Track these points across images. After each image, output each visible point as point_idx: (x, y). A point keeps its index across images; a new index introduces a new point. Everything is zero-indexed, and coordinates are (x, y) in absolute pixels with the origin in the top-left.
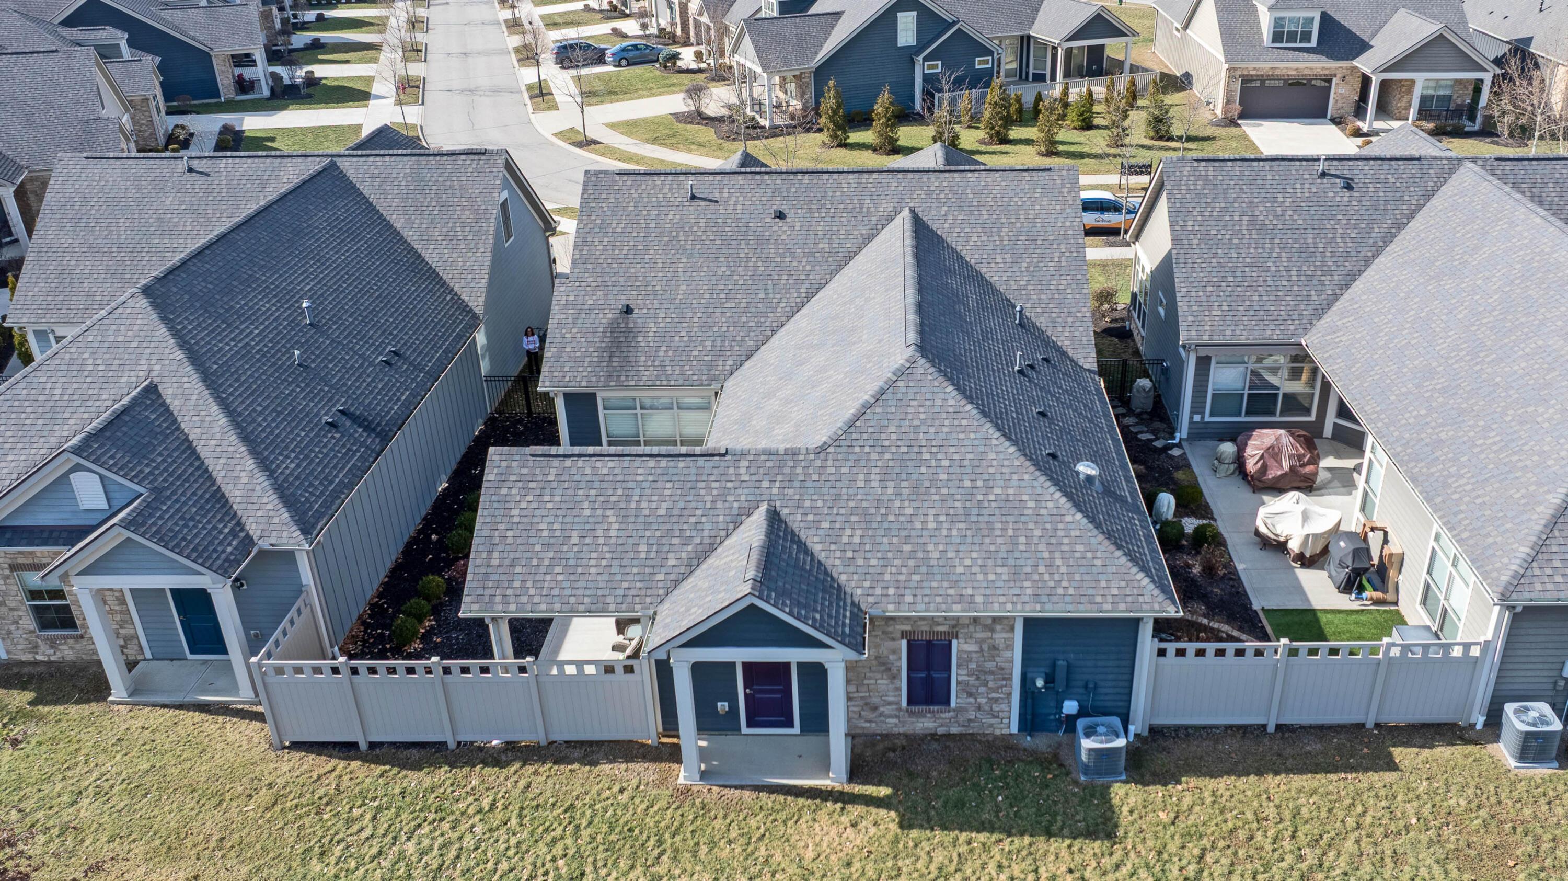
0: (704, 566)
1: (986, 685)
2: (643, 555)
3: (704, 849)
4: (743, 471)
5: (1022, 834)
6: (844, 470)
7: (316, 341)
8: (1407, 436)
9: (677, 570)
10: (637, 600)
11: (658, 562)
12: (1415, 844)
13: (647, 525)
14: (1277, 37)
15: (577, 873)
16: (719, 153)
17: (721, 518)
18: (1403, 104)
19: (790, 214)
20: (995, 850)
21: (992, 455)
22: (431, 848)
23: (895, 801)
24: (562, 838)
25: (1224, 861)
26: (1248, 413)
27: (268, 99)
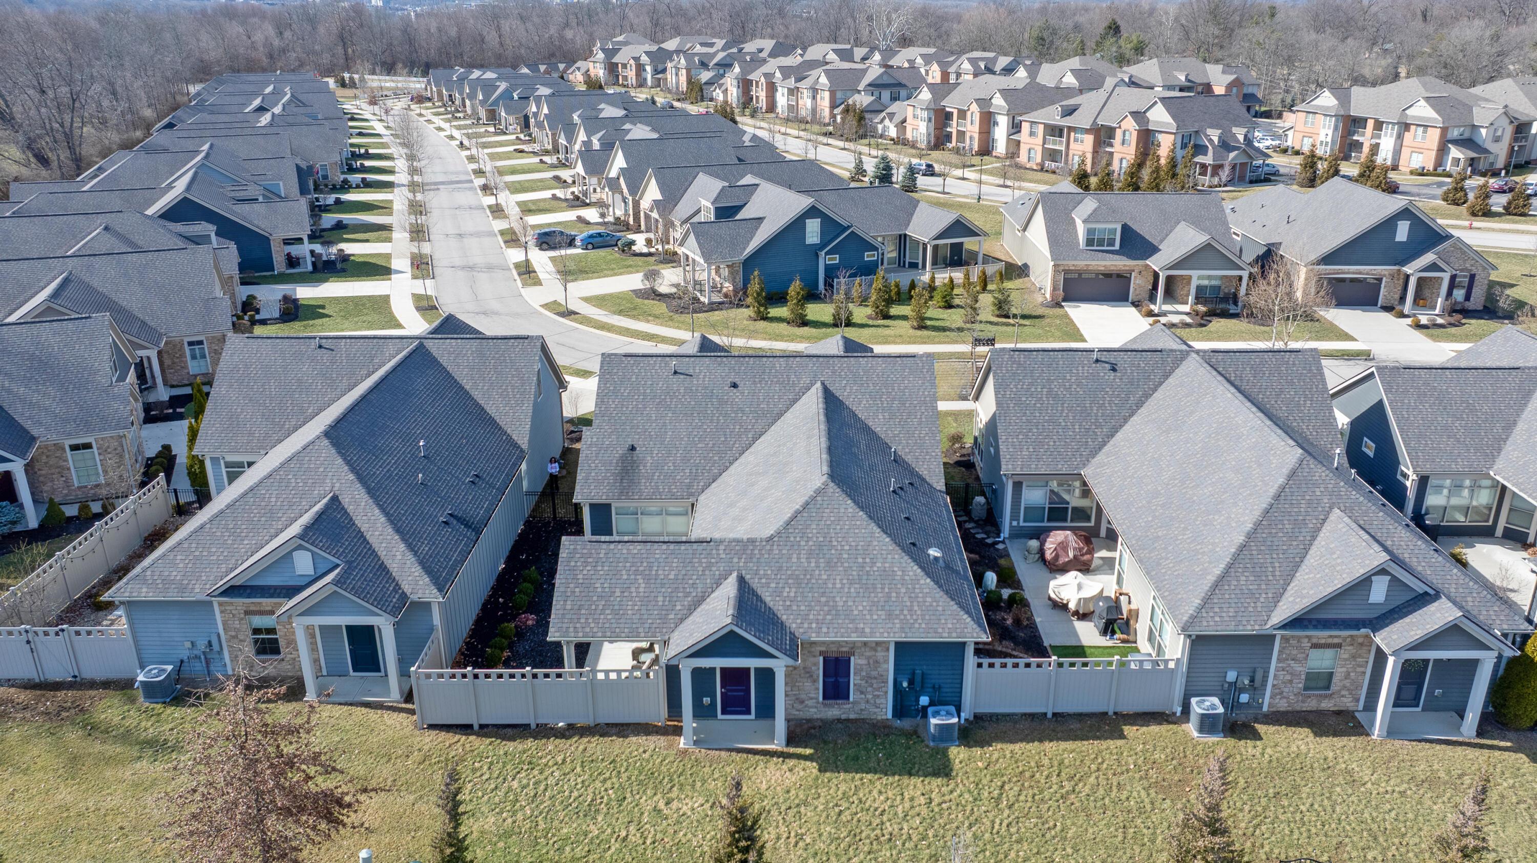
0: (699, 610)
1: (872, 686)
2: (660, 603)
3: (699, 784)
4: (721, 552)
5: (894, 774)
6: (784, 552)
7: (429, 468)
8: (1139, 534)
9: (682, 612)
10: (658, 630)
11: (670, 607)
12: (1132, 779)
13: (663, 585)
14: (1090, 242)
15: (622, 797)
16: (670, 323)
17: (708, 581)
18: (1185, 292)
19: (741, 385)
20: (878, 783)
21: (875, 543)
22: (528, 785)
23: (816, 757)
24: (610, 778)
25: (1015, 788)
26: (1049, 520)
27: (311, 273)
